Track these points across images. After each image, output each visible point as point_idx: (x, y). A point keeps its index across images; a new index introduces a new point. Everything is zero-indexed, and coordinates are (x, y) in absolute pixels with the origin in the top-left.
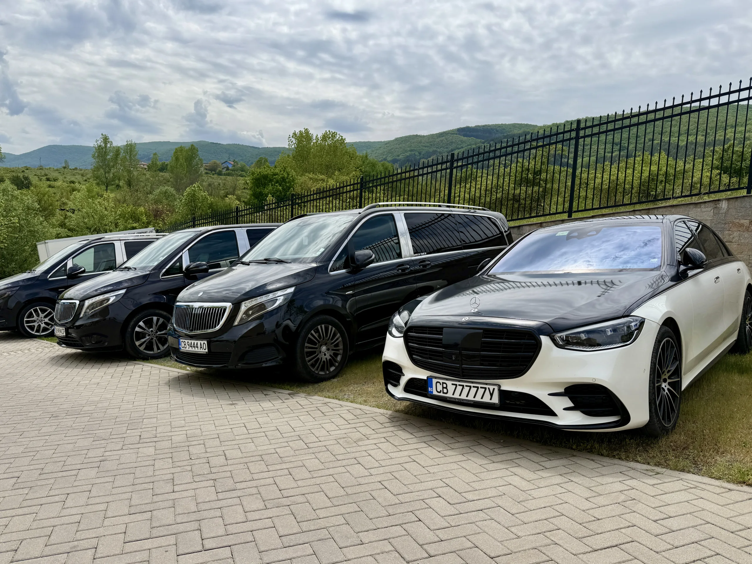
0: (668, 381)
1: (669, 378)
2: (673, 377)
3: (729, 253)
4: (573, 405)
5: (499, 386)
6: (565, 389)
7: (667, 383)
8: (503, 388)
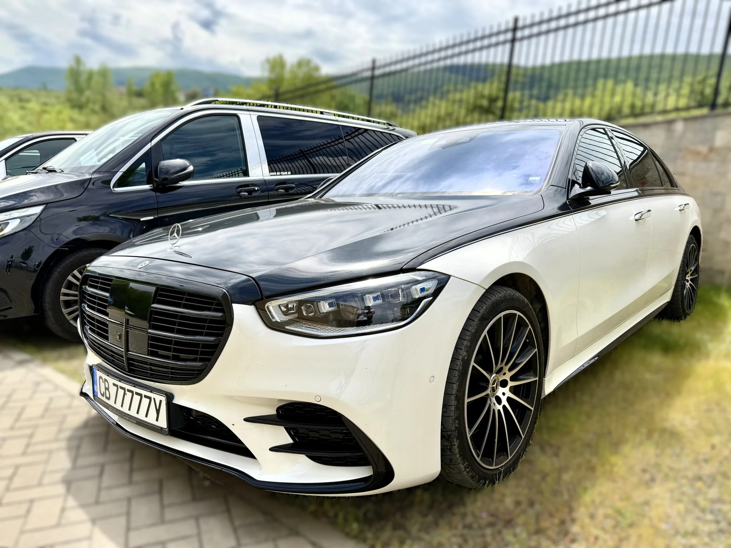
0: (511, 384)
1: (513, 378)
2: (521, 377)
3: (673, 183)
4: (290, 441)
5: (170, 397)
6: (278, 410)
7: (508, 388)
8: (178, 401)
